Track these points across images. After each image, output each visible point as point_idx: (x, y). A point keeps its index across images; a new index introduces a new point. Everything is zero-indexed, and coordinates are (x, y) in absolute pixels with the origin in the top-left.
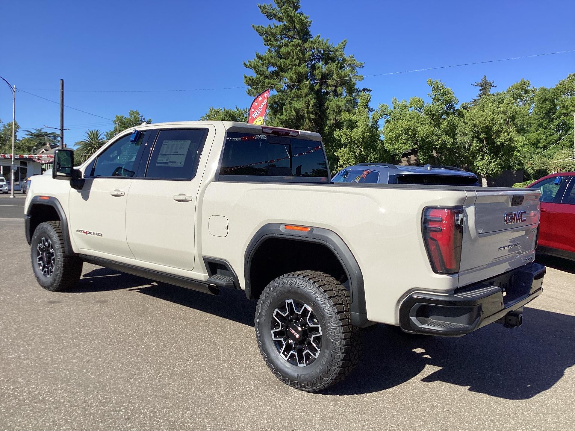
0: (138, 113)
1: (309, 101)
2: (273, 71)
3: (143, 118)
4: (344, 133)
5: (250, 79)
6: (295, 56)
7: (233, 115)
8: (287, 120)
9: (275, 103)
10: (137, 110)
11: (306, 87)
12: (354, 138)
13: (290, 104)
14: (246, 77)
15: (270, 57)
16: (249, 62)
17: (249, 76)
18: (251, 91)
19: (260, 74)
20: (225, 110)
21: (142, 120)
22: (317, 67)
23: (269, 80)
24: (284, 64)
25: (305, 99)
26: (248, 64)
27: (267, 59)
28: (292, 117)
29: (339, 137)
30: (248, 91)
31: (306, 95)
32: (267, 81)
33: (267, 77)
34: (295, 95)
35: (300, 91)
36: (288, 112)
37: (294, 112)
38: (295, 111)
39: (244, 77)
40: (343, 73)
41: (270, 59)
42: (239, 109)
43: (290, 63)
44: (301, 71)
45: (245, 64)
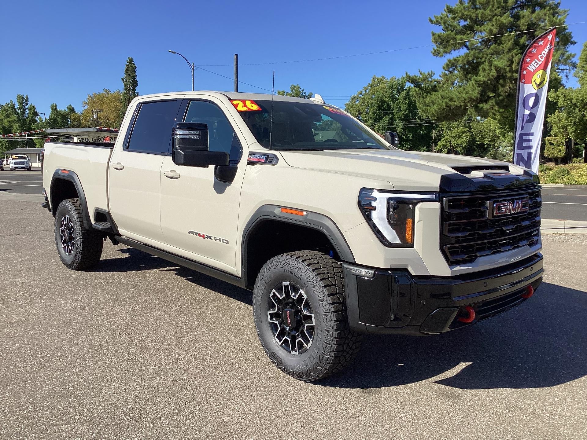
0: (299, 88)
1: (513, 57)
2: (465, 26)
3: (304, 92)
4: (562, 94)
5: (439, 37)
6: (496, 4)
7: (416, 80)
8: (485, 81)
9: (469, 63)
10: (298, 85)
11: (509, 41)
12: (577, 100)
13: (490, 62)
14: (434, 35)
15: (463, 9)
16: (435, 17)
17: (438, 33)
18: (436, 51)
19: (451, 30)
20: (407, 75)
21: (304, 94)
22: (521, 16)
23: (462, 36)
24: (481, 15)
25: (508, 56)
26: (434, 20)
27: (460, 11)
28: (492, 78)
29: (556, 99)
30: (433, 51)
31: (510, 51)
32: (459, 37)
33: (458, 33)
34: (495, 52)
35: (502, 45)
36: (487, 71)
37: (494, 71)
38: (496, 70)
39: (431, 35)
40: (557, 20)
41: (463, 11)
42: (423, 73)
43: (490, 13)
44: (504, 21)
45: (431, 21)
